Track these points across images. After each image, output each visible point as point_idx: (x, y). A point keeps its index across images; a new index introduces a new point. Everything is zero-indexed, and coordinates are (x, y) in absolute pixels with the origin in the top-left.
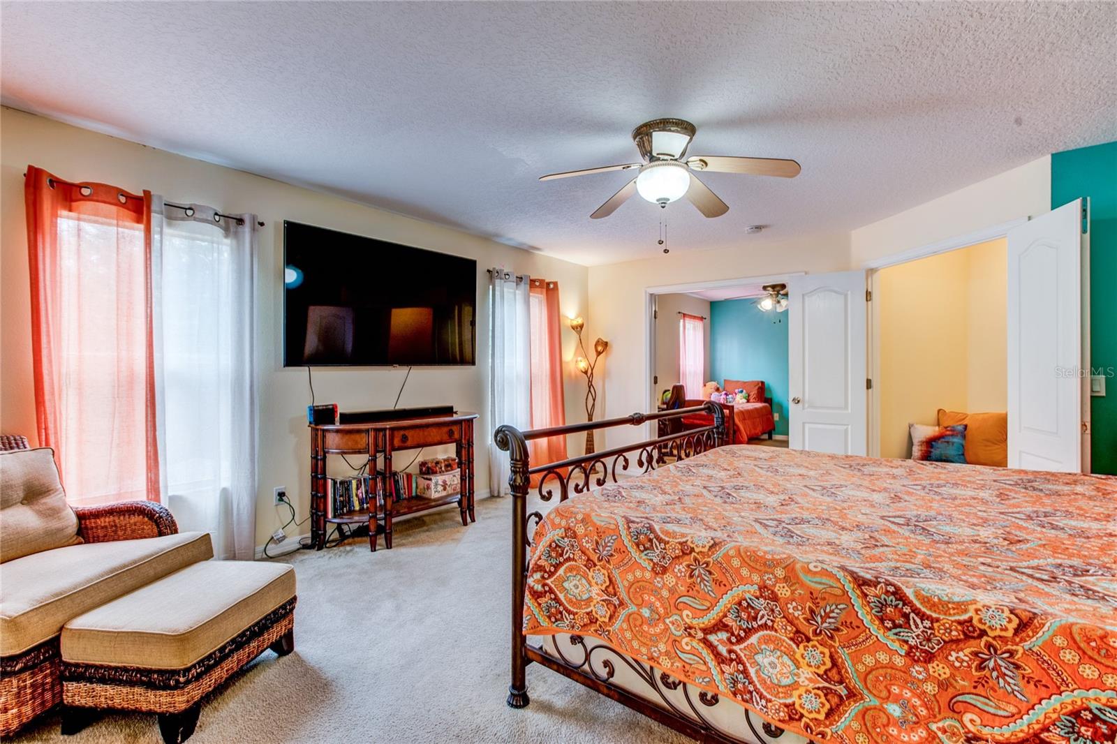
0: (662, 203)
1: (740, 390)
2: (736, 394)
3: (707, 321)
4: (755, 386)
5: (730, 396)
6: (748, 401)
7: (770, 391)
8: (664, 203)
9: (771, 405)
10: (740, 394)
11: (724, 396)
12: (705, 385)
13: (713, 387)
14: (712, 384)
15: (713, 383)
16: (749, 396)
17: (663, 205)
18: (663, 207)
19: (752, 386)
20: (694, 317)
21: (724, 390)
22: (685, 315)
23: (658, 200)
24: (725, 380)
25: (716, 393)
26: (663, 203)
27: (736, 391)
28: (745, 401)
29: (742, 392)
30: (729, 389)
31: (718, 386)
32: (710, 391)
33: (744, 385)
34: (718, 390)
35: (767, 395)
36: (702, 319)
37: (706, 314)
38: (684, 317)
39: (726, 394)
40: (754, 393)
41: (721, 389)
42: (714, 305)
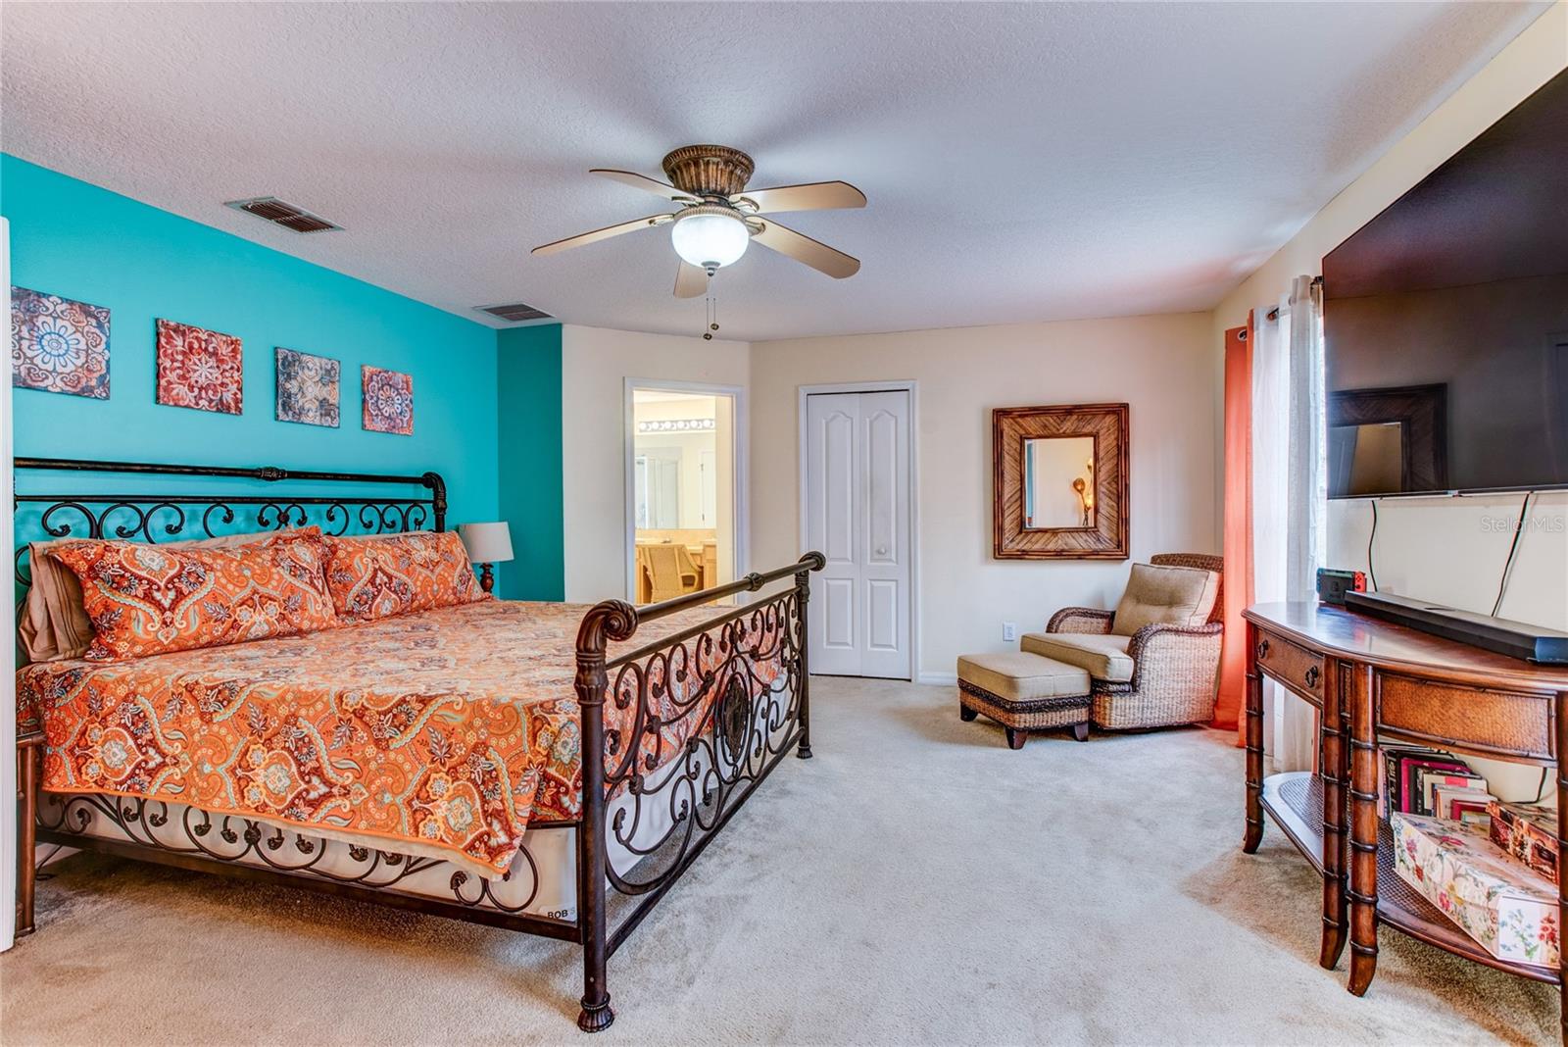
0: (709, 269)
8: (713, 269)
17: (712, 271)
18: (710, 275)
23: (704, 264)
26: (711, 267)
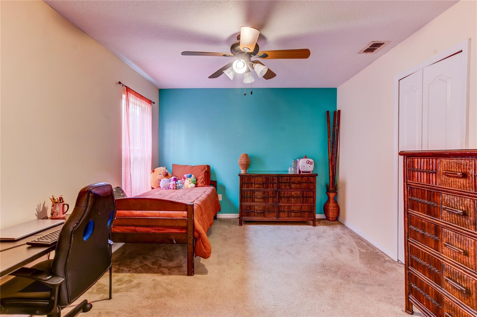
1: (189, 175)
2: (185, 178)
3: (157, 105)
4: (202, 170)
5: (179, 181)
6: (196, 186)
7: (215, 174)
9: (216, 187)
10: (189, 179)
11: (174, 182)
12: (153, 171)
13: (161, 173)
14: (161, 170)
15: (162, 168)
16: (197, 180)
19: (200, 170)
20: (142, 97)
21: (172, 175)
22: (128, 90)
24: (173, 165)
25: (165, 179)
27: (185, 176)
28: (193, 185)
29: (190, 176)
30: (178, 173)
31: (167, 171)
32: (159, 177)
33: (191, 170)
34: (166, 175)
35: (212, 178)
36: (150, 102)
37: (155, 98)
38: (127, 91)
39: (175, 180)
40: (201, 177)
41: (170, 174)
42: (162, 92)
